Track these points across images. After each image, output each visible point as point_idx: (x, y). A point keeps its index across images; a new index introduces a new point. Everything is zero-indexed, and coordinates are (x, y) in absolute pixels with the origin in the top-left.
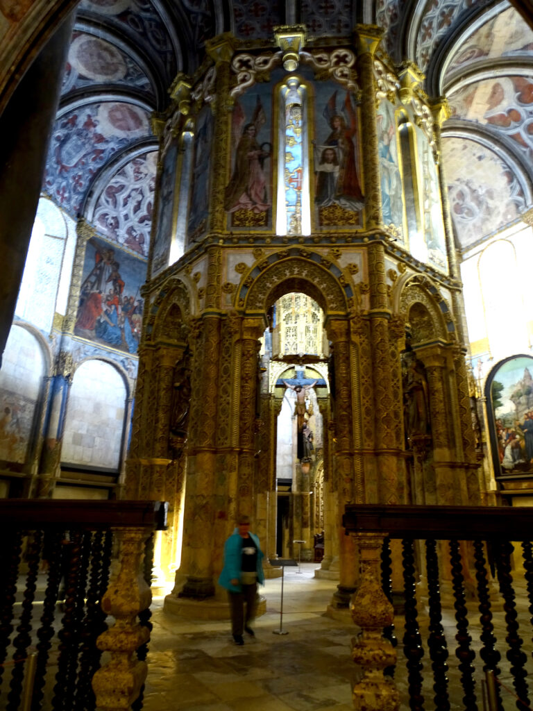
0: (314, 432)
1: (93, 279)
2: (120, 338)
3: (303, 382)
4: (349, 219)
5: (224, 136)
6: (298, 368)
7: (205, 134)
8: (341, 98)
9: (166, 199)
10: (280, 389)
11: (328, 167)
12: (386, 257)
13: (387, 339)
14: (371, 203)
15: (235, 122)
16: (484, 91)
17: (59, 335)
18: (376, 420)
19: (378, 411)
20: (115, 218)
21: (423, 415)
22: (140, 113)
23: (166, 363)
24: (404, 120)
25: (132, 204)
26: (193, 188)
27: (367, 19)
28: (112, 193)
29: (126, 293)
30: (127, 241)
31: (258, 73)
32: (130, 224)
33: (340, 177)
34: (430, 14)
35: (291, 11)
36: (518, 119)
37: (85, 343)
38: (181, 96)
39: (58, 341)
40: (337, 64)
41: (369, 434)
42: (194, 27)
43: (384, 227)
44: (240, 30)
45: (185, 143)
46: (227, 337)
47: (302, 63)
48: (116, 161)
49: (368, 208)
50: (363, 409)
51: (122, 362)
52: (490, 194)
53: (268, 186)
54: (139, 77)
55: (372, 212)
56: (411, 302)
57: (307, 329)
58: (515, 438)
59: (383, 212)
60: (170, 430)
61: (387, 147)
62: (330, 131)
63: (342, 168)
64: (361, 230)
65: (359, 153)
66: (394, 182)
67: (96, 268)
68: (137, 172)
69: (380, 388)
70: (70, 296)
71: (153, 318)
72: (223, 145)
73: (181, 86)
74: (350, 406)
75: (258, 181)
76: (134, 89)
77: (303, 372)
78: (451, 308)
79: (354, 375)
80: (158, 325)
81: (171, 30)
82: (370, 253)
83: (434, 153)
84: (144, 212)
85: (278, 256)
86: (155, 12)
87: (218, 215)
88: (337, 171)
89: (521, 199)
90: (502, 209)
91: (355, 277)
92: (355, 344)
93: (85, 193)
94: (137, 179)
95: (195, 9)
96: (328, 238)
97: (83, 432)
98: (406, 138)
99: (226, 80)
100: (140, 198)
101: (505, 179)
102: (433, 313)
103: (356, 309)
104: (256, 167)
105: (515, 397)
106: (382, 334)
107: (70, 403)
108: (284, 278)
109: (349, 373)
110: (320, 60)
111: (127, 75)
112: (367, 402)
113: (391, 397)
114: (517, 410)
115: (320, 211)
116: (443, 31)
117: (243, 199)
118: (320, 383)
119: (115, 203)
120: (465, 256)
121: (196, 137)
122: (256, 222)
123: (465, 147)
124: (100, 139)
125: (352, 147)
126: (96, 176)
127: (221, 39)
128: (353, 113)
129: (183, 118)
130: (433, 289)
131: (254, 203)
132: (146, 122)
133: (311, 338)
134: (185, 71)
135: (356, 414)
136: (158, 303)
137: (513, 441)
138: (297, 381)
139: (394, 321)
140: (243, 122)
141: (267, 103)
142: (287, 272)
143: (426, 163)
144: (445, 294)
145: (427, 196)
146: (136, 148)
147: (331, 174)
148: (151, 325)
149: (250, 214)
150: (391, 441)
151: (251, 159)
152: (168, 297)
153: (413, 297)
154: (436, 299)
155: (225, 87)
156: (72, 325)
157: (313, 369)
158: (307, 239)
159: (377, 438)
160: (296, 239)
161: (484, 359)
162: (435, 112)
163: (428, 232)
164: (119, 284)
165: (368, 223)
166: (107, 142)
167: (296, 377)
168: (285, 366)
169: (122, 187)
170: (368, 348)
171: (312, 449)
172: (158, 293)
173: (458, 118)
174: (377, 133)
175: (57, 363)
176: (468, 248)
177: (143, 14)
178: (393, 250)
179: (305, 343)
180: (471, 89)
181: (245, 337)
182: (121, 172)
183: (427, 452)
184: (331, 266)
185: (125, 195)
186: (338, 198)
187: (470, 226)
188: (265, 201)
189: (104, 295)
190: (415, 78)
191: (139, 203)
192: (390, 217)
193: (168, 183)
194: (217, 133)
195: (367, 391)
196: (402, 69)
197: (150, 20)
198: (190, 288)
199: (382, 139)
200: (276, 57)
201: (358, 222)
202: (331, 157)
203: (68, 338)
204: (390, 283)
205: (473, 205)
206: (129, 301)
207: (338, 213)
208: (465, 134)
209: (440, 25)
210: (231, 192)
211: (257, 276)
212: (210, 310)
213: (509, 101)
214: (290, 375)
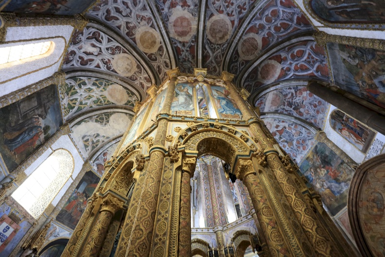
68: (143, 18)
124: (173, 5)
166: (169, 8)
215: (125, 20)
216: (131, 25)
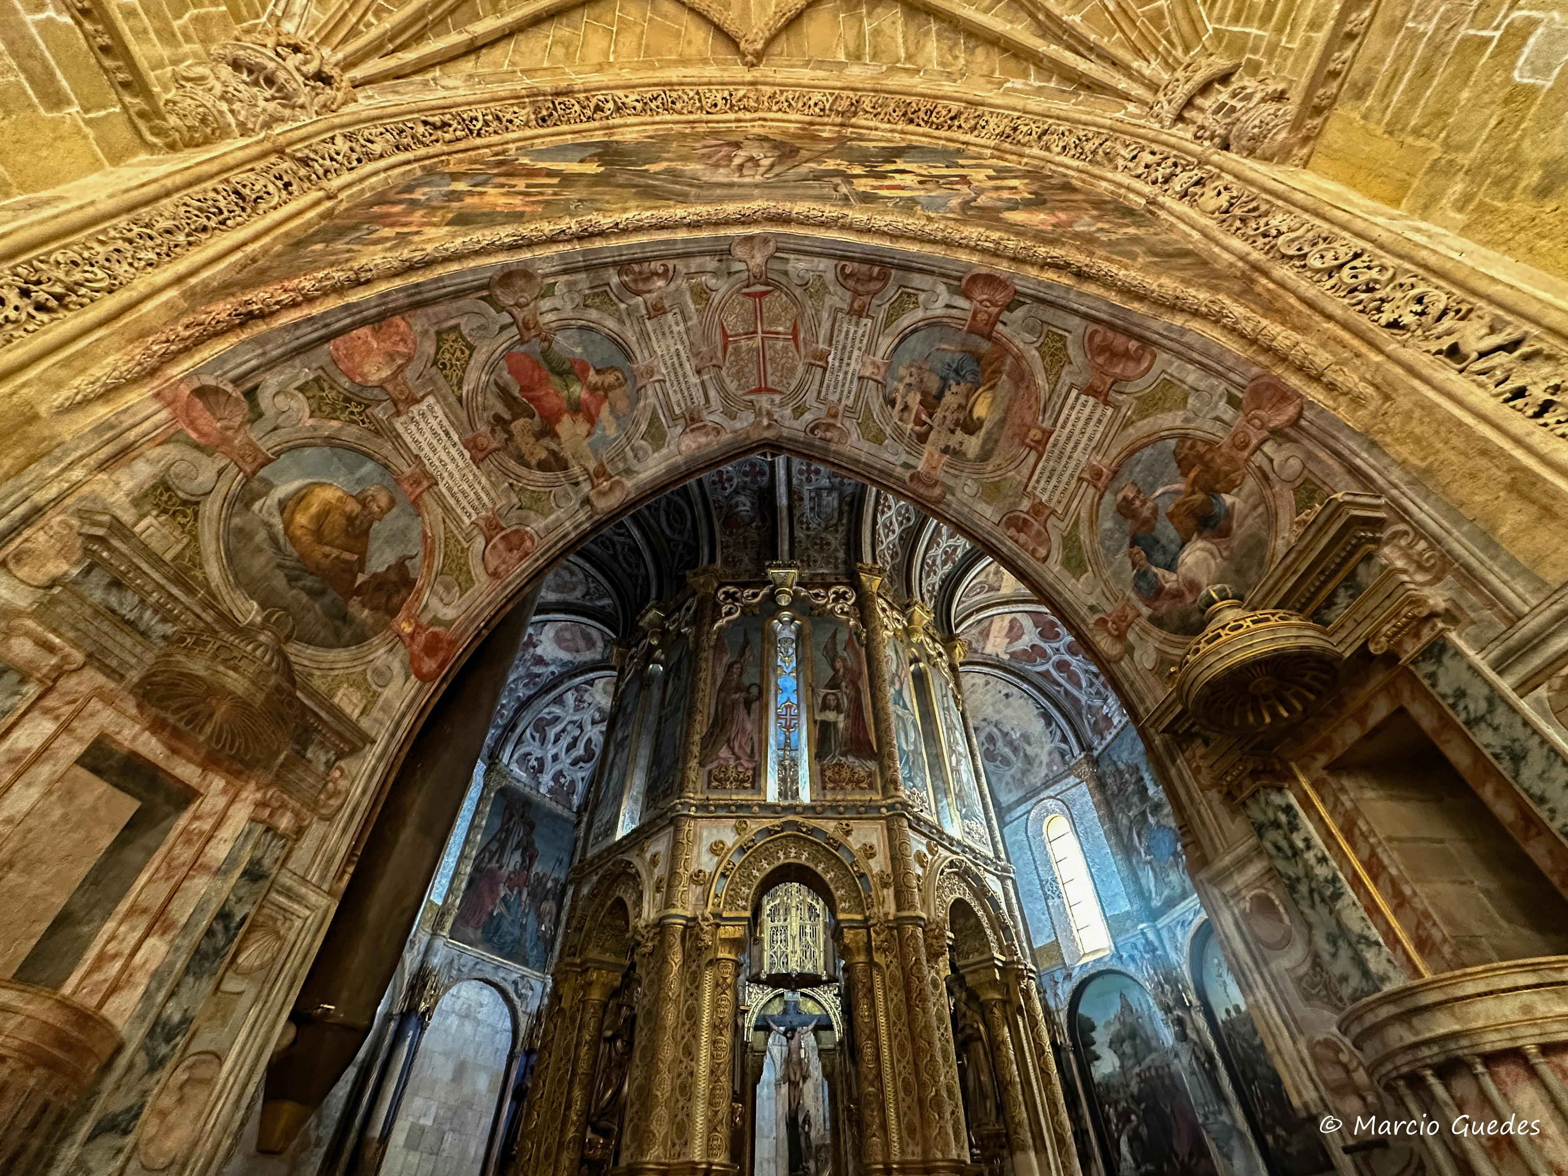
0: (812, 1112)
1: (494, 846)
2: (518, 941)
3: (796, 1021)
4: (859, 782)
5: (703, 675)
6: (789, 995)
7: (678, 669)
8: (842, 636)
9: (620, 745)
10: (761, 1034)
11: (831, 716)
12: (911, 833)
13: (924, 958)
14: (887, 762)
15: (717, 658)
16: (1000, 626)
17: (426, 939)
18: (921, 1102)
19: (922, 1085)
20: (540, 760)
21: (988, 1088)
22: (595, 634)
23: (596, 995)
24: (915, 660)
25: (565, 741)
26: (658, 733)
27: (868, 559)
28: (541, 726)
29: (537, 868)
30: (550, 791)
31: (746, 606)
32: (558, 767)
33: (846, 728)
34: (931, 553)
35: (784, 546)
36: (1044, 655)
37: (462, 952)
38: (651, 624)
39: (422, 948)
40: (836, 600)
41: (911, 1131)
42: (673, 554)
43: (904, 793)
44: (725, 561)
45: (652, 677)
46: (694, 955)
47: (795, 596)
48: (555, 687)
49: (883, 769)
50: (899, 1084)
51: (515, 983)
52: (1026, 738)
53: (756, 738)
54: (600, 598)
55: (889, 774)
56: (950, 899)
57: (802, 928)
58: (1129, 1121)
59: (901, 773)
60: (588, 1122)
61: (900, 693)
62: (831, 673)
63: (847, 717)
64: (877, 797)
65: (867, 700)
66: (912, 735)
67: (501, 830)
68: (579, 700)
69: (923, 1043)
70: (456, 874)
71: (583, 918)
72: (702, 685)
73: (653, 614)
74: (879, 1076)
75: (744, 730)
76: (593, 609)
77: (797, 1003)
78: (1003, 905)
79: (882, 1020)
80: (589, 931)
81: (647, 556)
82: (889, 830)
83: (955, 697)
84: (580, 751)
85: (768, 831)
86: (631, 536)
87: (692, 775)
88: (841, 722)
89: (1063, 746)
90: (1045, 758)
91: (871, 862)
92: (877, 965)
93: (505, 727)
94: (577, 709)
95: (677, 537)
96: (834, 808)
97: (428, 1122)
98: (920, 679)
99: (709, 612)
100: (577, 732)
101: (1042, 722)
102: (980, 913)
103: (878, 912)
104: (742, 711)
105: (1115, 1044)
106: (916, 951)
107: (418, 1062)
108: (777, 864)
109: (874, 1016)
110: (817, 595)
111: (587, 593)
112: (905, 1069)
113: (940, 1059)
114: (1122, 1066)
115: (823, 771)
116: (949, 567)
117: (724, 752)
118: (824, 1022)
119: (543, 741)
120: (1007, 819)
121: (667, 672)
122: (740, 783)
123: (987, 683)
124: (540, 661)
125: (858, 691)
126: (524, 704)
127: (705, 571)
128: (857, 655)
129: (652, 649)
130: (977, 878)
131: (738, 758)
132: (600, 644)
133: (808, 946)
134: (659, 598)
135: (889, 1089)
136: (592, 895)
137: (1128, 1127)
138: (788, 1018)
139: (931, 930)
140: (726, 659)
141: (755, 638)
142: (781, 854)
143: (946, 709)
144: (994, 885)
145: (952, 751)
146: (582, 673)
147: (835, 724)
148: (579, 929)
149: (732, 773)
150: (947, 1144)
151: (734, 704)
152: (609, 888)
153: (952, 891)
154: (981, 892)
155: (707, 620)
156: (448, 925)
157: (812, 998)
158: (806, 808)
159: (925, 1139)
160: (791, 809)
161: (1059, 976)
162: (950, 650)
163: (959, 796)
164: (529, 855)
165: (884, 788)
166: (547, 665)
167: (785, 1012)
168: (769, 992)
169: (557, 719)
170: (898, 973)
171: (809, 1147)
172: (595, 878)
173: (975, 651)
174: (887, 677)
175: (412, 987)
176: (1010, 808)
177: (616, 538)
178: (918, 824)
179: (799, 953)
180: (986, 623)
181: (720, 955)
182: (559, 701)
183: (1003, 1159)
184: (839, 846)
185: (558, 728)
186: (844, 754)
187: (1008, 778)
188: (752, 755)
189: (505, 872)
190: (923, 616)
191: (575, 740)
192: (910, 779)
193: (625, 724)
194: (694, 671)
195: (902, 1047)
196: (908, 606)
197: (623, 544)
198: (644, 875)
199: (892, 683)
200: (766, 590)
201: (871, 787)
202: (833, 703)
203: (439, 943)
204: (920, 871)
205: (1007, 751)
206: (540, 880)
207: (845, 774)
208: (986, 669)
209: (944, 563)
210: (710, 742)
211: (738, 860)
212: (673, 911)
213: (1030, 637)
214: (776, 1009)
215: (588, 727)
216: (597, 716)
